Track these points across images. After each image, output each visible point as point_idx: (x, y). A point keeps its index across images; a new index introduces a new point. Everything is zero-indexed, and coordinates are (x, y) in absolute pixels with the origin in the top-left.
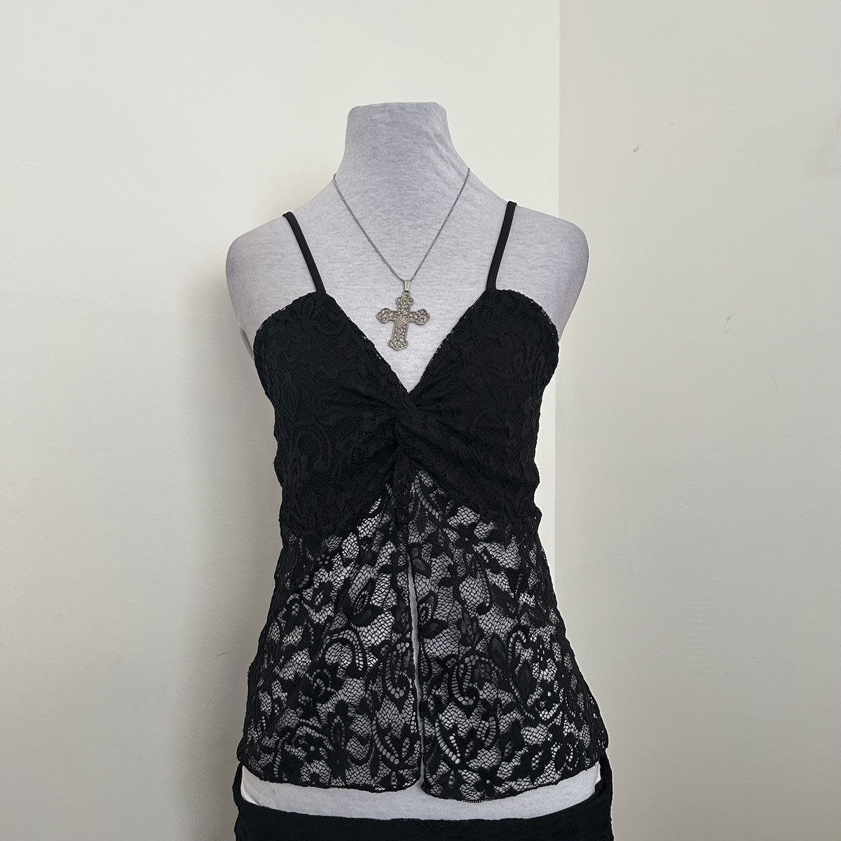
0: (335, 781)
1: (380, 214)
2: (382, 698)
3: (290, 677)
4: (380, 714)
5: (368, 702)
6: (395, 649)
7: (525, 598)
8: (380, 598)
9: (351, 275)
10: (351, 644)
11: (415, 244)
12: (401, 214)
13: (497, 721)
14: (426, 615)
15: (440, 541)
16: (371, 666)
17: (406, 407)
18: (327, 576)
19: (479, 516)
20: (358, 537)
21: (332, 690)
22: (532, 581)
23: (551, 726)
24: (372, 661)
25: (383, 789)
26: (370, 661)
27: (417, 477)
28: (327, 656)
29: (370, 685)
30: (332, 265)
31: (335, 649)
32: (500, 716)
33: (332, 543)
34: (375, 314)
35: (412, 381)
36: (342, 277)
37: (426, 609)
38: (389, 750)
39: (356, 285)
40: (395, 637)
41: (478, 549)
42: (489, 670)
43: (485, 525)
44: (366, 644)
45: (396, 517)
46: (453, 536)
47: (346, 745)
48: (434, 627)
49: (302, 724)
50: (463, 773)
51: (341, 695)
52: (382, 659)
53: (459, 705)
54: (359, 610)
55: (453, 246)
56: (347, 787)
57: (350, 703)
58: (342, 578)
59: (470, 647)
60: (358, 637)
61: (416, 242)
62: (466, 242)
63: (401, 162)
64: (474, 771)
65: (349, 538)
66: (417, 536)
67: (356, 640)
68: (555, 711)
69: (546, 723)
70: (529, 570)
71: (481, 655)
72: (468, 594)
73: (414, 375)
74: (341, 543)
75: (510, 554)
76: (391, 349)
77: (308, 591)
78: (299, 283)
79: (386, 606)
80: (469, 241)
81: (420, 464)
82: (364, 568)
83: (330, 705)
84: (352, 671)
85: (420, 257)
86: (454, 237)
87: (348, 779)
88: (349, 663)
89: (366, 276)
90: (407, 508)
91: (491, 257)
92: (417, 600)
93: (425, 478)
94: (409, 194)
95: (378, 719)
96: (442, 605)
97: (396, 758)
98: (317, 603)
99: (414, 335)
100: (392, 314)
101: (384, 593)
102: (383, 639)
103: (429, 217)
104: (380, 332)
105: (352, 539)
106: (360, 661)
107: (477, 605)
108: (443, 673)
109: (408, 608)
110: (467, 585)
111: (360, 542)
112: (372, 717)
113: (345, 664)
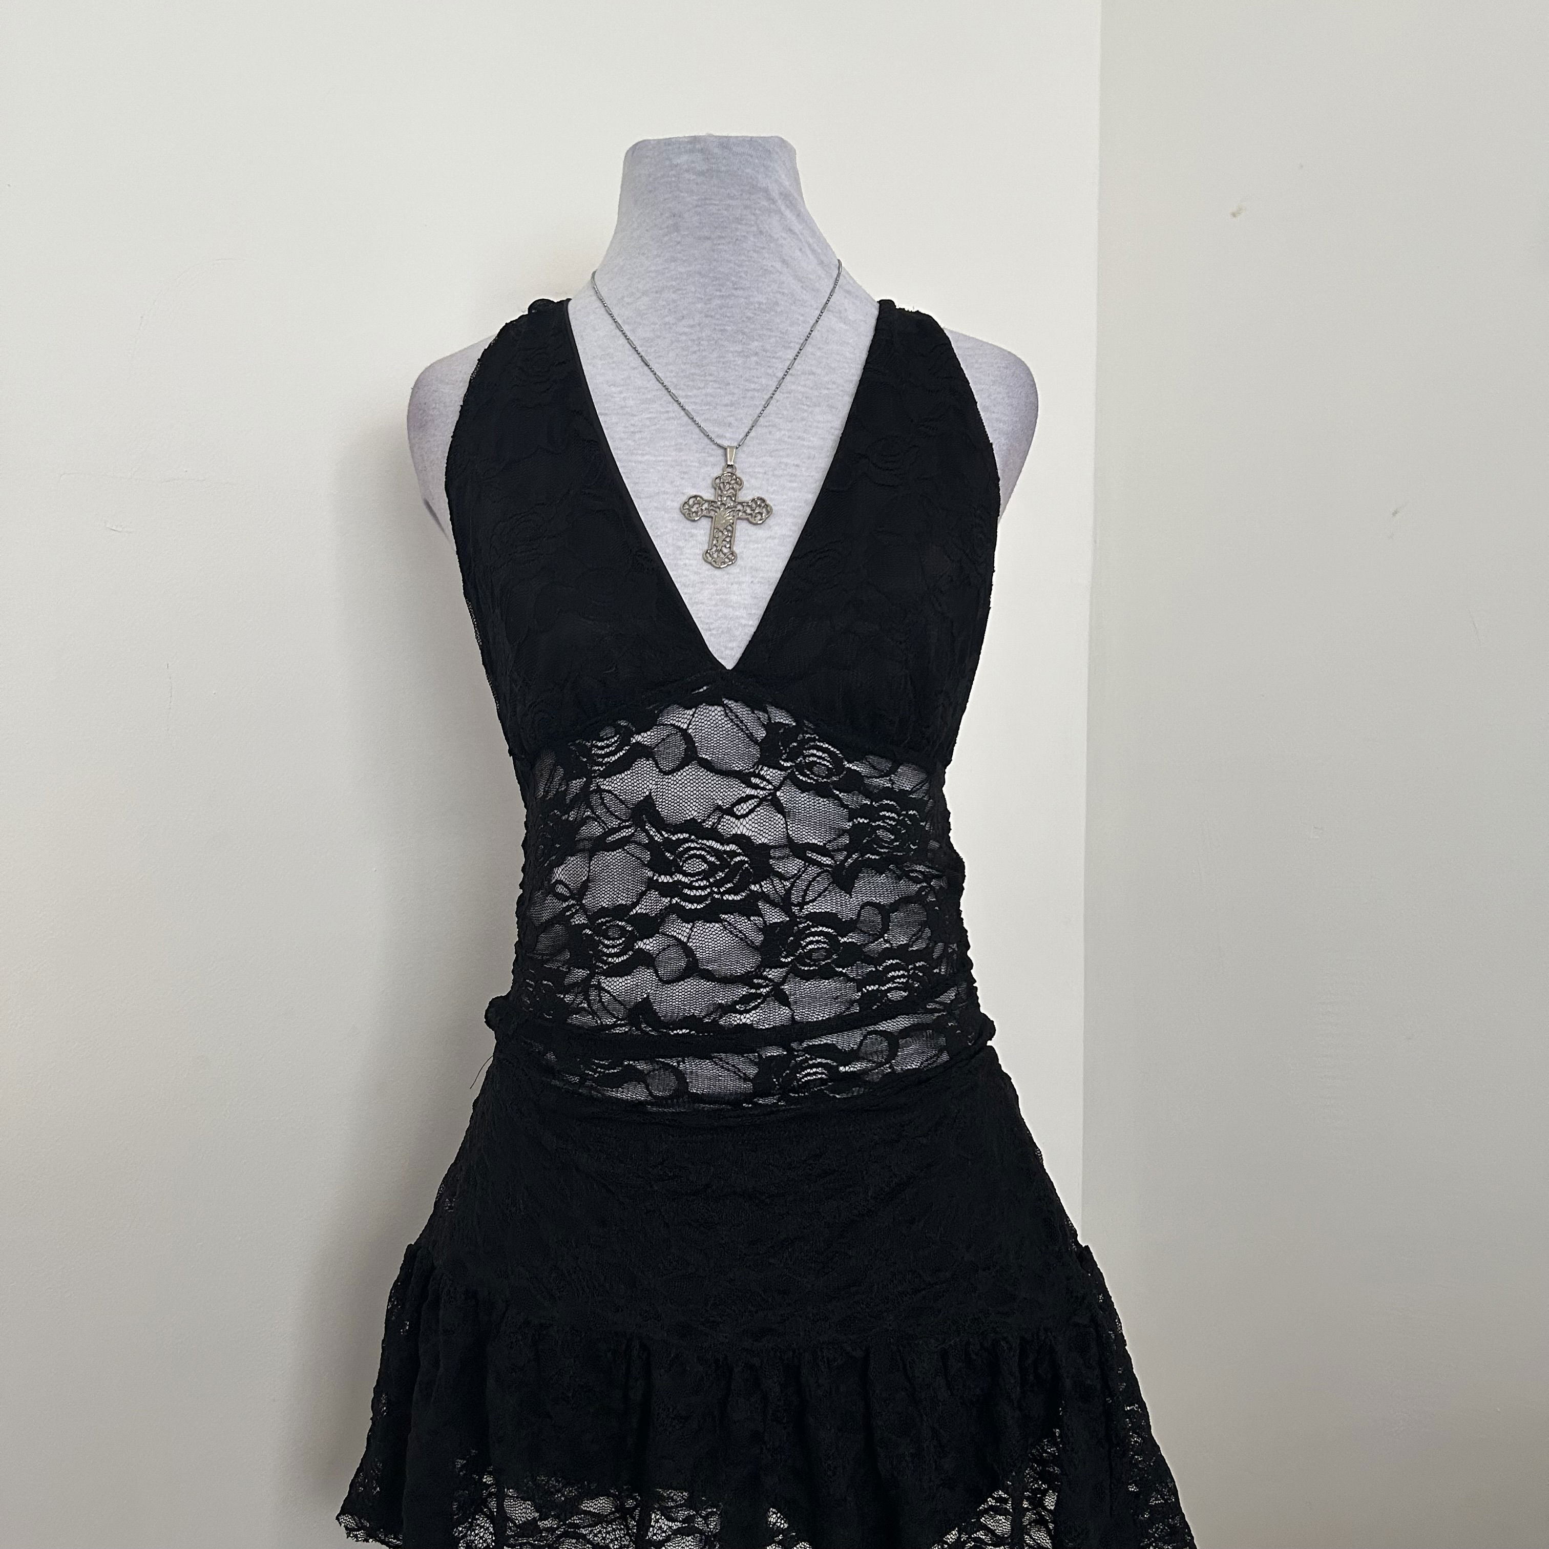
11: (747, 384)
61: (747, 380)
63: (723, 241)
76: (709, 566)
85: (757, 406)
100: (706, 506)
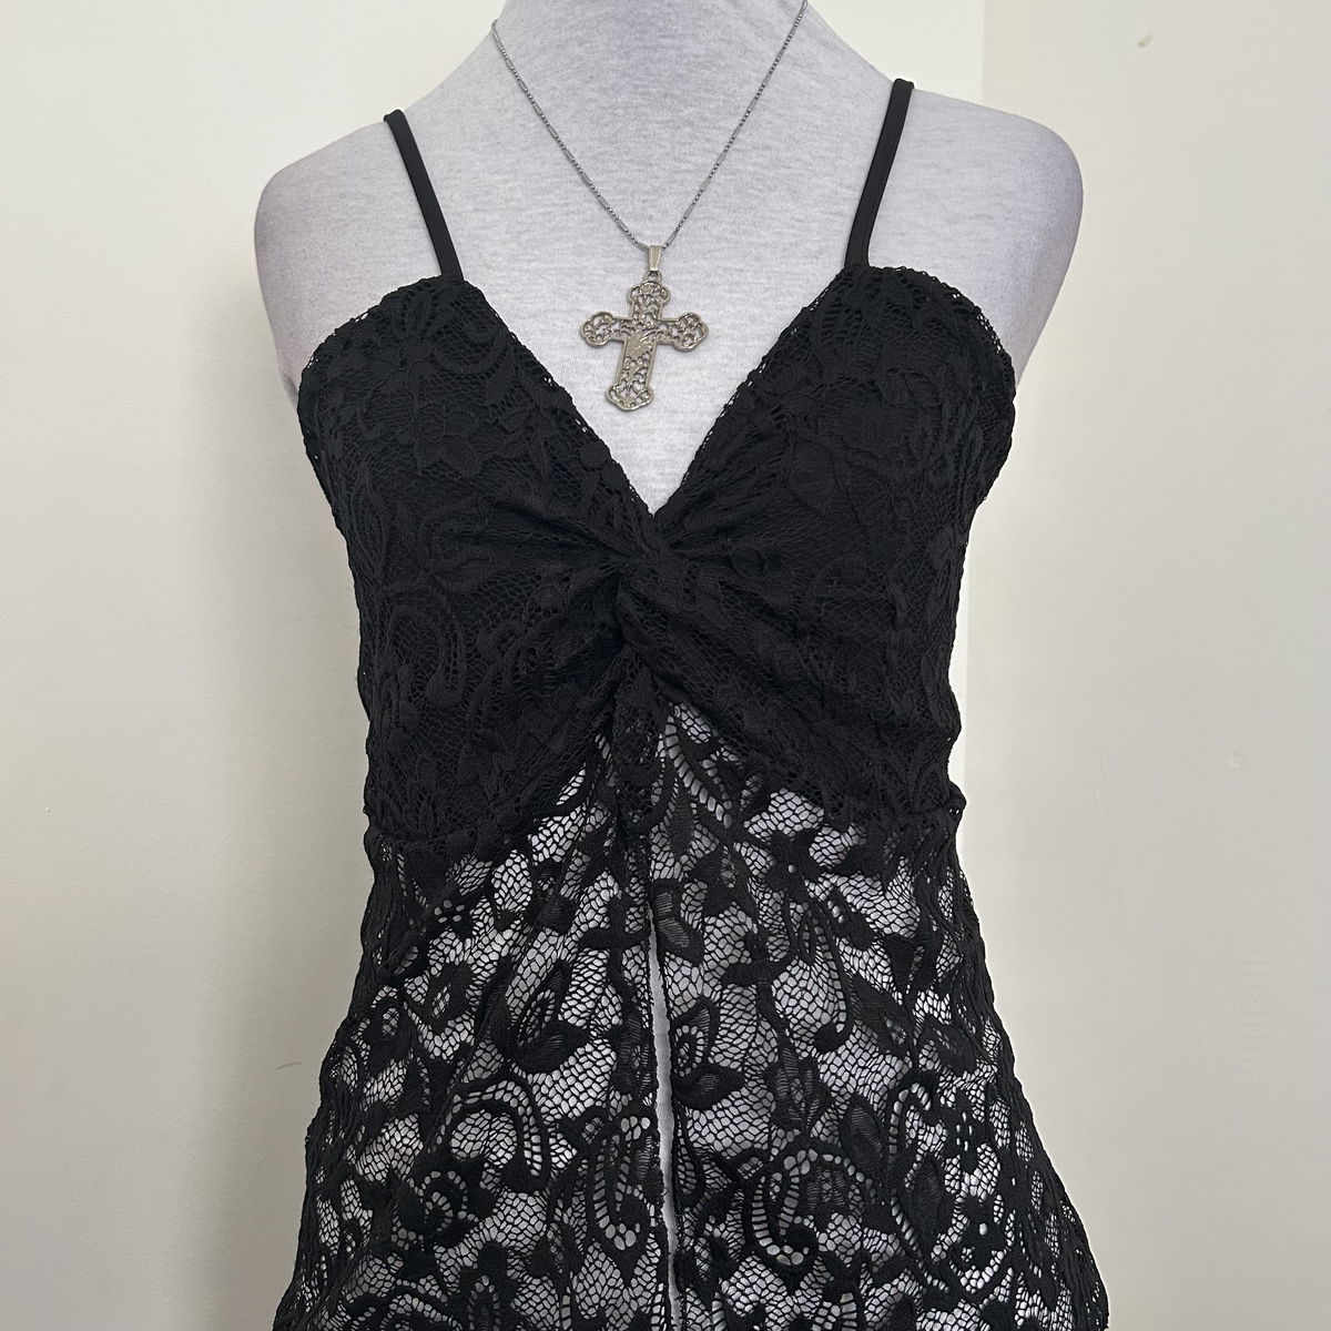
1: (594, 95)
2: (586, 1244)
3: (379, 1177)
4: (580, 1281)
5: (553, 1250)
6: (617, 1130)
7: (929, 1004)
8: (581, 1007)
9: (525, 237)
10: (512, 1113)
11: (676, 164)
12: (644, 94)
13: (860, 1302)
14: (692, 1053)
15: (727, 875)
16: (561, 1165)
17: (647, 549)
18: (459, 948)
19: (821, 813)
20: (531, 860)
21: (471, 1217)
22: (945, 961)
23: (985, 1307)
24: (564, 1155)
26: (557, 1155)
27: (671, 720)
28: (455, 1143)
29: (558, 1211)
31: (473, 1126)
32: (868, 1291)
33: (471, 873)
34: (577, 326)
35: (663, 486)
36: (504, 242)
37: (692, 1040)
39: (534, 260)
40: (618, 1100)
41: (817, 890)
42: (840, 1183)
43: (836, 834)
44: (548, 1114)
45: (620, 815)
46: (758, 860)
48: (709, 1083)
49: (403, 1291)
51: (491, 1230)
52: (585, 1151)
53: (770, 1263)
54: (532, 1035)
55: (766, 168)
57: (512, 1248)
58: (494, 957)
59: (797, 1132)
60: (530, 1096)
61: (676, 159)
62: (798, 160)
65: (509, 863)
66: (670, 863)
67: (525, 1103)
68: (996, 1268)
69: (974, 1298)
70: (940, 935)
71: (822, 1148)
72: (793, 1002)
73: (667, 470)
74: (490, 876)
75: (894, 903)
76: (613, 409)
77: (418, 981)
79: (596, 1026)
80: (807, 157)
81: (676, 688)
82: (542, 936)
83: (464, 1251)
84: (517, 1177)
85: (689, 194)
88: (509, 1156)
89: (559, 239)
90: (649, 794)
91: (856, 195)
92: (668, 1016)
93: (690, 722)
94: (663, 47)
95: (574, 1293)
96: (729, 1031)
98: (436, 1012)
99: (668, 375)
100: (617, 326)
101: (592, 996)
102: (589, 1103)
103: (710, 100)
104: (589, 368)
105: (516, 864)
106: (534, 1153)
107: (814, 1029)
108: (732, 1189)
109: (648, 1036)
110: (792, 982)
111: (536, 872)
112: (561, 1286)
113: (499, 1159)
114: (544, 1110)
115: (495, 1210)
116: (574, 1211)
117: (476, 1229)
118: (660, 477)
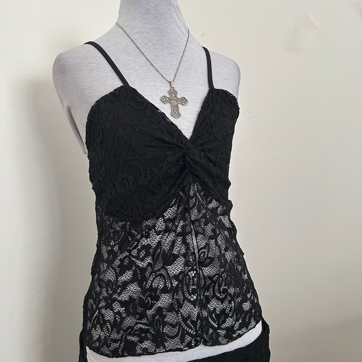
0: (158, 350)
2: (183, 301)
3: (126, 299)
4: (182, 310)
5: (174, 305)
6: (188, 275)
8: (177, 250)
9: (141, 77)
10: (164, 276)
12: (162, 46)
13: (235, 303)
14: (204, 255)
15: (208, 217)
16: (175, 286)
18: (146, 241)
20: (164, 219)
21: (155, 302)
23: (251, 301)
24: (175, 283)
25: (187, 348)
26: (174, 283)
27: (195, 185)
28: (153, 285)
29: (175, 296)
30: (129, 71)
31: (157, 280)
32: (236, 300)
34: (159, 99)
35: (188, 134)
36: (136, 78)
37: (204, 252)
38: (191, 328)
39: (145, 83)
40: (187, 269)
41: (219, 219)
43: (222, 207)
44: (171, 275)
47: (163, 330)
48: (208, 261)
49: (137, 323)
50: (219, 331)
51: (159, 304)
52: (180, 282)
53: (218, 298)
55: (189, 65)
56: (167, 351)
57: (164, 307)
58: (156, 241)
59: (224, 269)
60: (167, 271)
64: (224, 329)
65: (159, 220)
66: (197, 215)
67: (166, 273)
69: (249, 299)
71: (227, 272)
72: (221, 242)
73: (189, 131)
74: (156, 223)
77: (135, 250)
78: (112, 80)
79: (181, 253)
82: (172, 234)
83: (153, 310)
84: (165, 290)
86: (189, 61)
87: (167, 347)
88: (163, 286)
92: (198, 248)
94: (166, 36)
95: (181, 313)
96: (212, 249)
97: (194, 331)
98: (141, 256)
99: (182, 110)
101: (179, 247)
102: (180, 271)
103: (176, 49)
104: (165, 108)
105: (161, 220)
106: (169, 284)
107: (224, 247)
108: (211, 283)
109: (194, 253)
110: (220, 238)
111: (165, 221)
112: (177, 312)
113: (160, 287)
114: (170, 274)
115: (160, 299)
116: (179, 295)
117: (156, 305)
118: (187, 133)
